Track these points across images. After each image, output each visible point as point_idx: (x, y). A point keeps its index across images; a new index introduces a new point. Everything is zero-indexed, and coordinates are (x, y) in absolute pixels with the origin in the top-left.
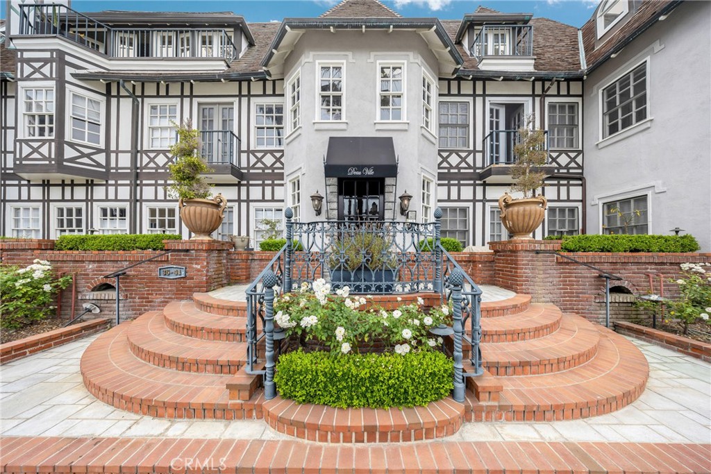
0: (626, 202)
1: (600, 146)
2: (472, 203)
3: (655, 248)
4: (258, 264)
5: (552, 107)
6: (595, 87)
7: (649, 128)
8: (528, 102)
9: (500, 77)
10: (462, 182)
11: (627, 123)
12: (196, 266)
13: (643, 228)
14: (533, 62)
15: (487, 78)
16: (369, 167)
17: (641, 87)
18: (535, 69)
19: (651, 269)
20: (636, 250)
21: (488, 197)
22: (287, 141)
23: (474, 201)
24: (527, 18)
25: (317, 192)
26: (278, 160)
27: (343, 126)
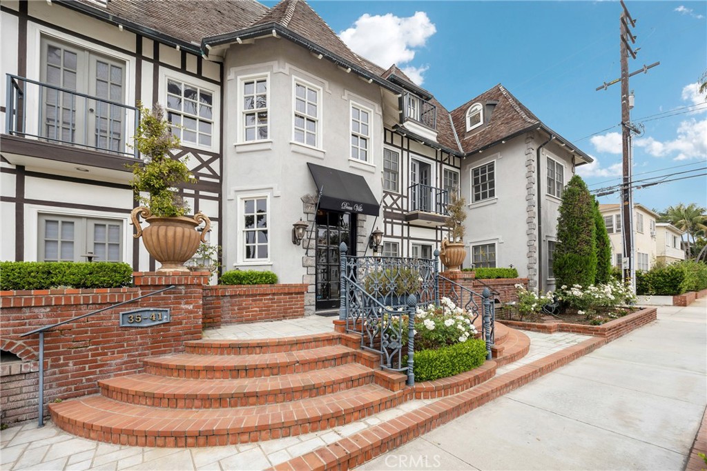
0: (484, 246)
1: (471, 207)
2: (400, 240)
3: (505, 276)
4: (228, 302)
5: (446, 171)
6: (468, 166)
7: (495, 203)
8: (433, 163)
9: (422, 142)
10: (394, 221)
11: (485, 196)
12: (187, 306)
13: (493, 264)
14: (436, 134)
15: (411, 137)
16: (359, 204)
17: (491, 176)
18: (438, 140)
19: (506, 288)
20: (499, 277)
21: (411, 235)
22: (239, 149)
23: (402, 238)
24: (430, 96)
25: (301, 220)
26: (205, 164)
27: (321, 155)
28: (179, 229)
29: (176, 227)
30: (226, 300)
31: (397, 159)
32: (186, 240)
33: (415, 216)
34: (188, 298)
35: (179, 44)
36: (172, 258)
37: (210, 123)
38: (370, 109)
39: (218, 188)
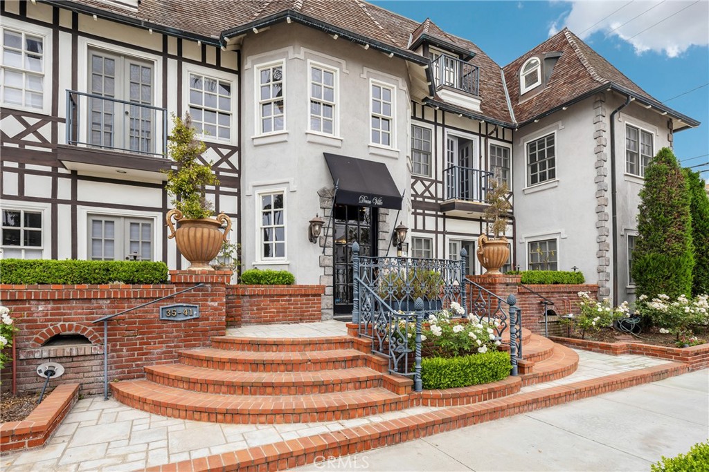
0: (542, 243)
1: (526, 192)
2: (434, 235)
3: (566, 281)
4: (248, 302)
5: (493, 147)
6: (522, 139)
7: (556, 187)
8: (476, 139)
9: (459, 114)
10: (426, 212)
11: (543, 178)
12: (212, 304)
13: (554, 266)
14: (479, 102)
15: (446, 109)
16: (378, 197)
17: (551, 151)
18: (482, 109)
19: (565, 296)
20: (556, 283)
21: (448, 229)
22: (257, 142)
23: (436, 232)
24: (472, 54)
25: (317, 216)
26: (225, 158)
27: (338, 143)
28: (206, 231)
29: (203, 228)
30: (246, 299)
31: (429, 137)
32: (211, 240)
33: (452, 206)
34: (213, 295)
35: (200, 39)
36: (199, 258)
37: (229, 115)
38: (393, 86)
39: (236, 182)
